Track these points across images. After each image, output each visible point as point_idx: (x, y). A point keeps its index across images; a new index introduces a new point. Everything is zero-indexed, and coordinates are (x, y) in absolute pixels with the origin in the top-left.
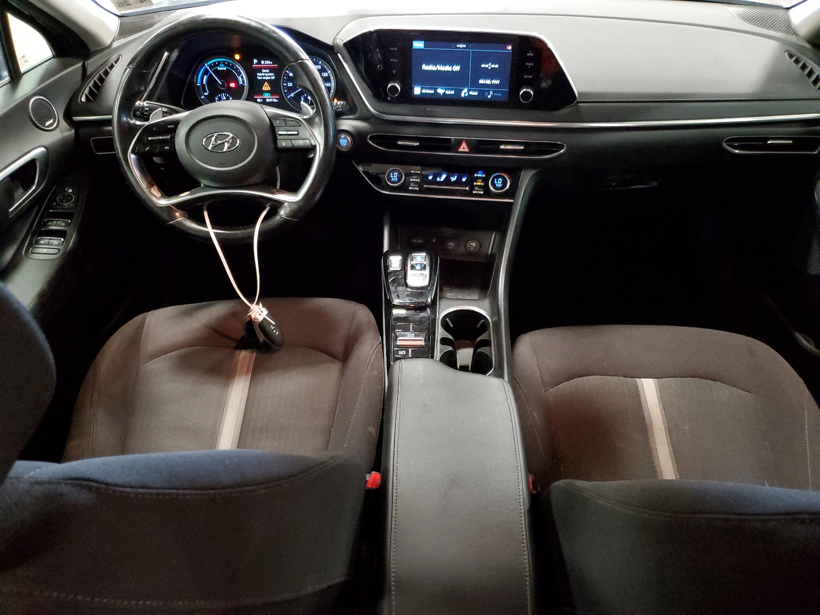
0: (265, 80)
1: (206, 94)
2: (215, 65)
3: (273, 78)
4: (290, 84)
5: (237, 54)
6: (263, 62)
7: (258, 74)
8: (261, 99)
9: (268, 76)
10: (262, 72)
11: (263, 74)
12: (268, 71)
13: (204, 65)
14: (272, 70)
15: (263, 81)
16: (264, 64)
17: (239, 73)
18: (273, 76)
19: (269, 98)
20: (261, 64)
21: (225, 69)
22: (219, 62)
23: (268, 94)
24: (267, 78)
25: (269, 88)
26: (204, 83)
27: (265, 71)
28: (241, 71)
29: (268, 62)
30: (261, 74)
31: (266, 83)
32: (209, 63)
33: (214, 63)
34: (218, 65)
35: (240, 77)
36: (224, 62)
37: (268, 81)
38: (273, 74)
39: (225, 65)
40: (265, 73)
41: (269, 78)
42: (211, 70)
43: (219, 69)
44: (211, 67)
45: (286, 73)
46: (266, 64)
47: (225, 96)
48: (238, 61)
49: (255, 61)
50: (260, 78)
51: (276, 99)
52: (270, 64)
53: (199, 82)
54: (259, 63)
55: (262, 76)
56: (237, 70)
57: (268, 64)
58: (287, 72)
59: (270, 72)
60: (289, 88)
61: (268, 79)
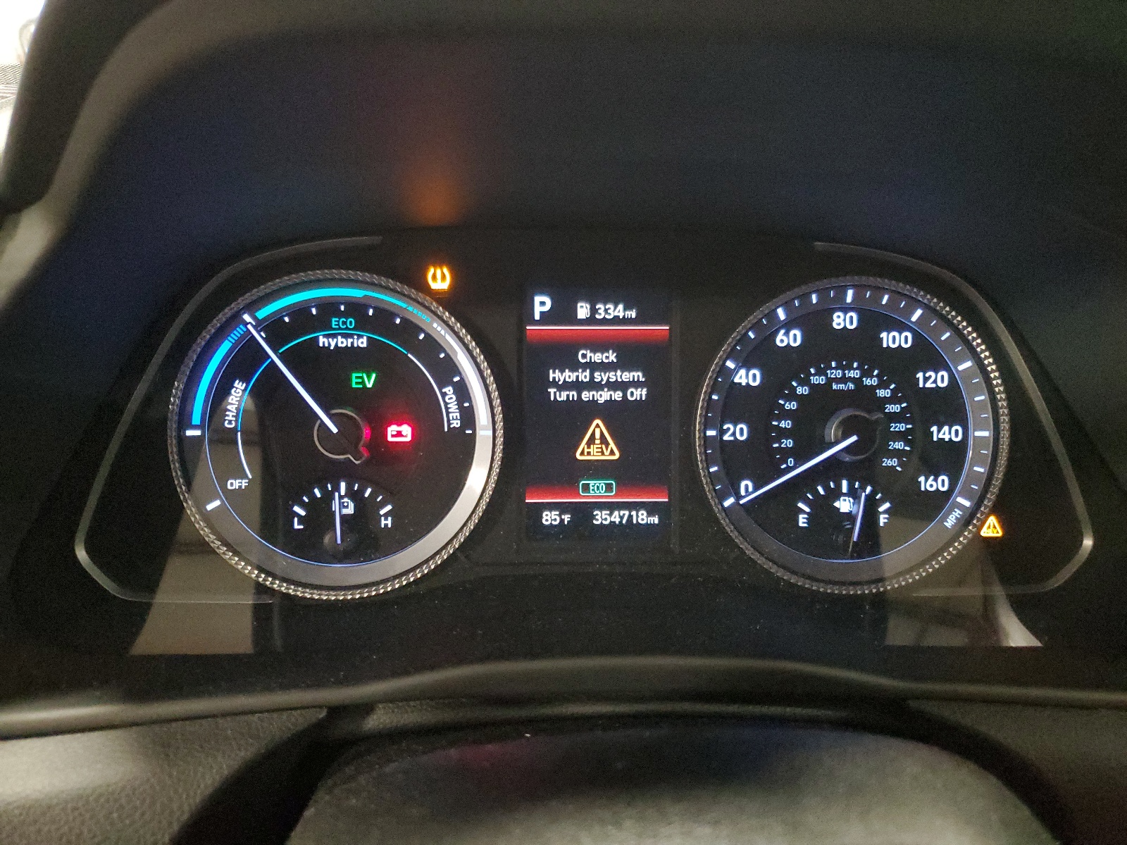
0: (593, 410)
1: (234, 484)
2: (302, 319)
3: (639, 394)
4: (738, 432)
5: (439, 263)
6: (583, 311)
7: (555, 375)
8: (562, 508)
9: (613, 386)
10: (575, 366)
11: (584, 376)
12: (612, 357)
13: (235, 319)
14: (630, 353)
15: (580, 414)
16: (591, 320)
17: (447, 371)
18: (636, 384)
19: (611, 507)
20: (574, 320)
21: (362, 343)
22: (329, 308)
23: (602, 483)
24: (603, 396)
25: (612, 453)
26: (230, 420)
27: (597, 357)
28: (463, 360)
29: (620, 311)
30: (569, 376)
31: (598, 427)
32: (262, 313)
33: (299, 311)
34: (322, 323)
35: (449, 390)
36: (356, 309)
37: (610, 412)
38: (638, 375)
39: (363, 324)
40: (593, 367)
41: (618, 396)
42: (275, 351)
43: (322, 341)
44: (276, 330)
45: (723, 370)
46: (604, 321)
47: (351, 494)
48: (446, 300)
49: (542, 304)
50: (562, 396)
51: (651, 509)
52: (625, 321)
53: (196, 419)
54: (564, 312)
55: (578, 386)
56: (431, 348)
57: (616, 320)
58: (730, 364)
59: (624, 363)
60: (727, 452)
61: (610, 402)
